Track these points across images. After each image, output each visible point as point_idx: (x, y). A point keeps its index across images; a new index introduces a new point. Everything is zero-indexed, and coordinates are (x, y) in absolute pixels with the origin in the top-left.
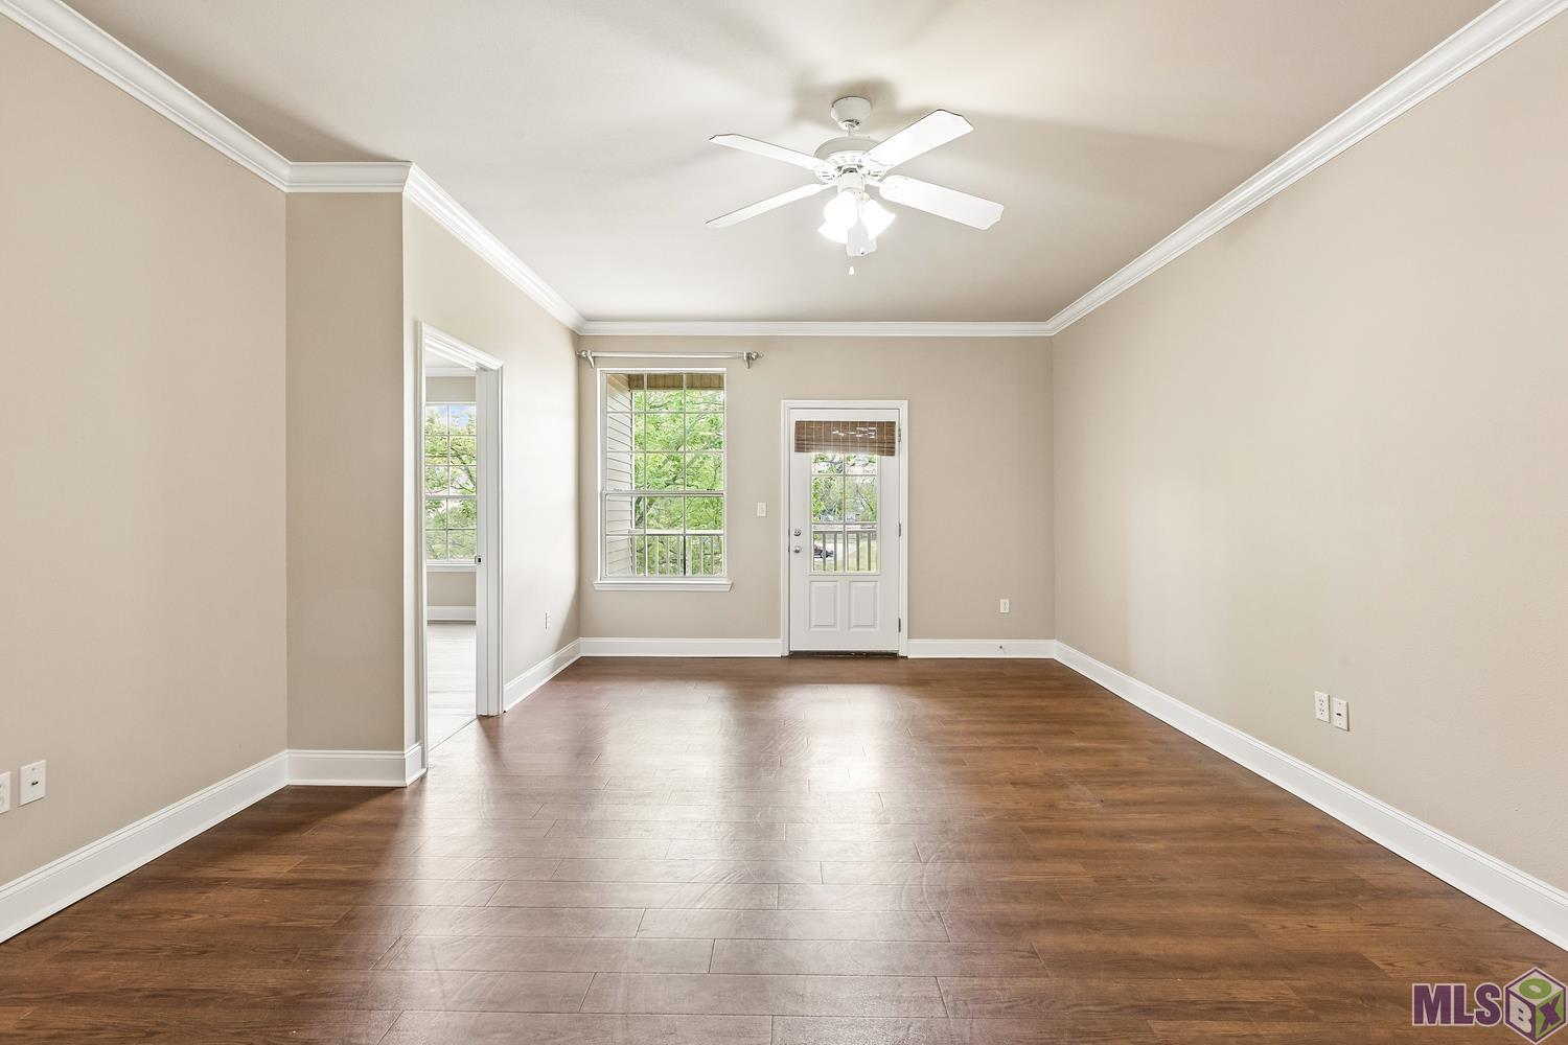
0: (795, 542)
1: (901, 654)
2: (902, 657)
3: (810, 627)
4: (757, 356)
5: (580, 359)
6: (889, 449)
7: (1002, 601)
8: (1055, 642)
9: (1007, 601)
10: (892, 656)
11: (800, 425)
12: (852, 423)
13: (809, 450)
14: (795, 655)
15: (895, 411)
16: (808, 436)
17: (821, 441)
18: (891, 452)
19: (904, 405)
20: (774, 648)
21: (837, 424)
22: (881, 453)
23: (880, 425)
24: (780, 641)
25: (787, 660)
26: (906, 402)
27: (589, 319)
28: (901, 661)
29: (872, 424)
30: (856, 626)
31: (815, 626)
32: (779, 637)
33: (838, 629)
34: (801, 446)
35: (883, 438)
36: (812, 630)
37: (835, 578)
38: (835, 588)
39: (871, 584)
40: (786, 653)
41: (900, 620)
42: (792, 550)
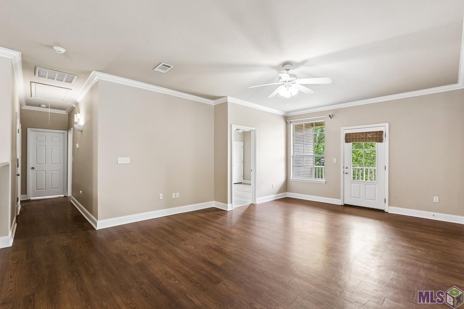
0: (346, 171)
2: (386, 212)
3: (351, 197)
4: (333, 116)
5: (287, 123)
6: (381, 140)
9: (437, 198)
10: (383, 211)
11: (347, 135)
12: (365, 132)
13: (350, 142)
14: (346, 205)
15: (384, 127)
16: (349, 138)
17: (350, 139)
20: (339, 202)
22: (377, 142)
23: (376, 132)
24: (340, 200)
25: (343, 206)
26: (388, 124)
27: (288, 112)
28: (386, 213)
29: (373, 132)
30: (368, 199)
31: (353, 197)
32: (340, 199)
33: (361, 199)
34: (347, 141)
35: (378, 137)
36: (352, 198)
37: (360, 183)
38: (360, 186)
39: (374, 186)
40: (343, 204)
41: (385, 199)
42: (345, 173)
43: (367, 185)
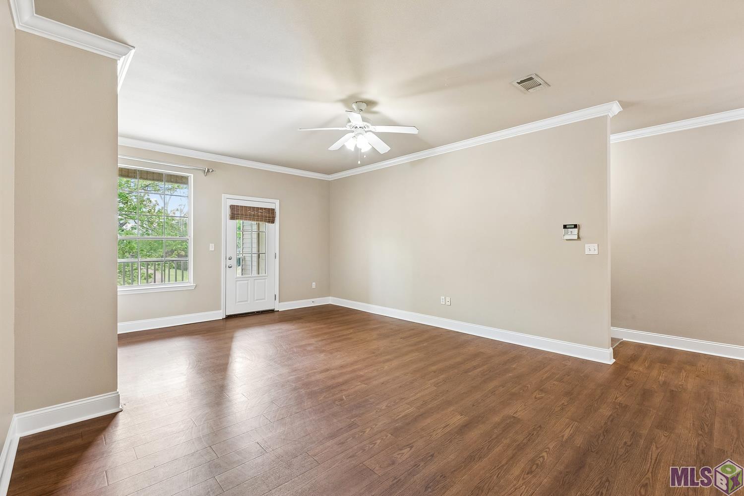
0: (229, 263)
1: (276, 310)
3: (236, 302)
7: (313, 283)
8: (330, 298)
9: (315, 283)
10: (272, 311)
11: (233, 208)
12: (256, 208)
13: (236, 219)
14: (229, 317)
15: (274, 204)
16: (237, 213)
17: (239, 214)
18: (273, 222)
19: (277, 202)
20: (219, 315)
21: (250, 208)
22: (269, 222)
23: (269, 210)
24: (221, 311)
25: (225, 320)
26: (279, 200)
28: (276, 313)
29: (265, 209)
30: (257, 300)
31: (239, 302)
32: (221, 309)
33: (249, 302)
34: (233, 217)
35: (268, 216)
36: (237, 304)
37: (248, 279)
38: (248, 283)
39: (264, 280)
40: (225, 317)
41: (275, 295)
42: (227, 266)
43: (256, 281)
